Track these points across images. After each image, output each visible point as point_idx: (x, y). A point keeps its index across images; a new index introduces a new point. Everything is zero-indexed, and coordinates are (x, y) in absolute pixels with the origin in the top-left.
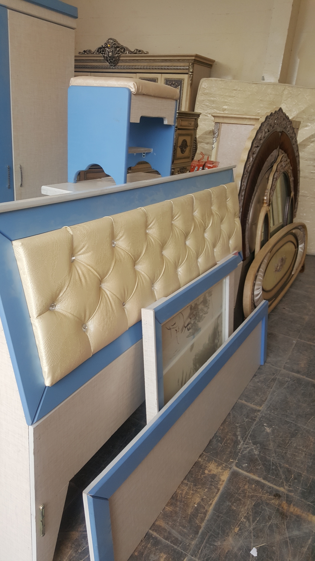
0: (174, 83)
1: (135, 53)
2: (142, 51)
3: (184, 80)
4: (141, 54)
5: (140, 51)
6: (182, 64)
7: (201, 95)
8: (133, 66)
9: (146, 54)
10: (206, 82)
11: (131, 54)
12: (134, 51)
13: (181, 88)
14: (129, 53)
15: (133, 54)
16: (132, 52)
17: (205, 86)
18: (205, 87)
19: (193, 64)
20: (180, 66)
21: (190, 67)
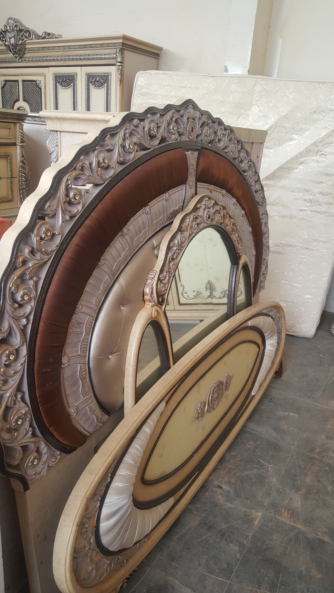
0: (98, 80)
1: (44, 38)
2: (53, 34)
3: (111, 75)
4: (51, 38)
5: (49, 34)
6: (107, 51)
7: (137, 96)
8: (44, 57)
9: (57, 38)
10: (143, 77)
11: (38, 39)
12: (42, 35)
13: (107, 86)
14: (35, 38)
15: (41, 39)
16: (40, 37)
17: (142, 83)
18: (142, 85)
19: (122, 50)
20: (105, 54)
21: (118, 54)
